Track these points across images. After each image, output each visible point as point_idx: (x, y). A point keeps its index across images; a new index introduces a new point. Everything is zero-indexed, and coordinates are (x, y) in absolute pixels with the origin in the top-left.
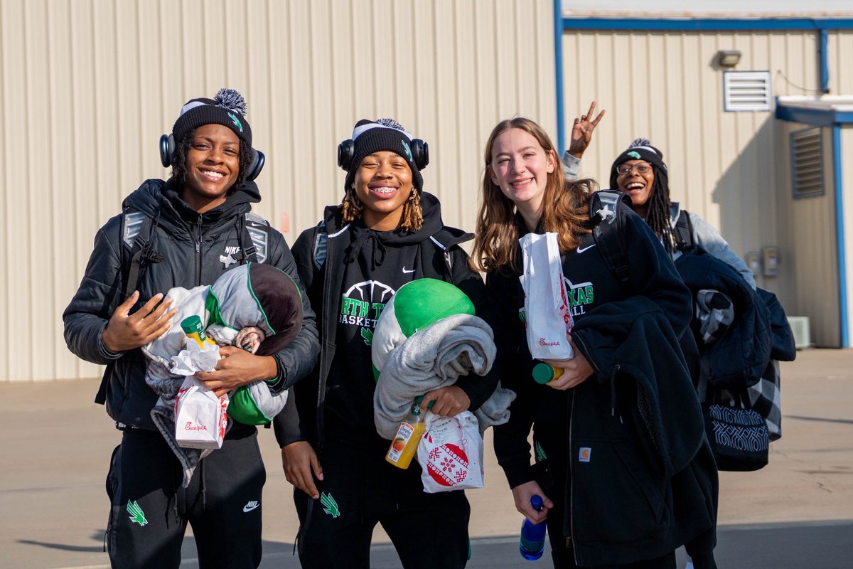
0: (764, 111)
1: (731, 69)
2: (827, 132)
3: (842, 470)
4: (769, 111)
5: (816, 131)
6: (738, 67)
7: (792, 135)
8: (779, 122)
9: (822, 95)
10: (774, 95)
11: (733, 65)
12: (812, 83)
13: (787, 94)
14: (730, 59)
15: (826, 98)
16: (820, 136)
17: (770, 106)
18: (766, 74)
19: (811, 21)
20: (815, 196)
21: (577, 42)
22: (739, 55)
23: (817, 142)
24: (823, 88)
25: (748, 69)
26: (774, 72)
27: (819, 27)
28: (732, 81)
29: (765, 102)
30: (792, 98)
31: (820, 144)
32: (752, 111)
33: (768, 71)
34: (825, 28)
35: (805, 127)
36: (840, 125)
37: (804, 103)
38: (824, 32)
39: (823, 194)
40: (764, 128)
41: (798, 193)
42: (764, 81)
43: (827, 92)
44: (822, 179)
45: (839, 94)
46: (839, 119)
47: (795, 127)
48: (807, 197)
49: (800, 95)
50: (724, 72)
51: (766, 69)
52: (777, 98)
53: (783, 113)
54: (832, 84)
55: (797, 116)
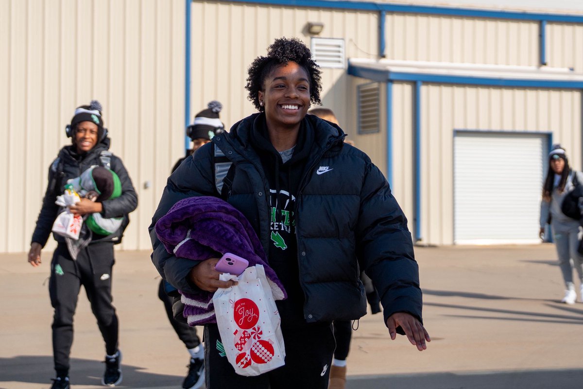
0: (339, 68)
1: (316, 36)
2: (383, 86)
3: (377, 336)
4: (342, 68)
5: (375, 85)
6: (322, 35)
7: (359, 87)
8: (350, 77)
9: (380, 59)
10: (347, 56)
11: (317, 33)
12: (374, 49)
13: (357, 57)
14: (315, 29)
15: (383, 61)
16: (378, 89)
17: (344, 65)
18: (341, 41)
19: (375, 5)
20: (373, 133)
21: (204, 10)
22: (322, 26)
23: (376, 93)
24: (381, 55)
25: (328, 36)
26: (347, 40)
27: (381, 9)
28: (317, 45)
29: (339, 62)
30: (359, 60)
31: (377, 94)
32: (331, 68)
33: (343, 39)
34: (384, 10)
35: (368, 81)
36: (392, 81)
37: (368, 64)
38: (384, 13)
39: (378, 131)
40: (339, 81)
41: (361, 130)
42: (339, 46)
43: (384, 56)
44: (378, 121)
45: (393, 59)
46: (391, 77)
47: (360, 81)
48: (367, 133)
49: (365, 58)
50: (312, 38)
51: (341, 37)
52: (348, 59)
53: (352, 71)
54: (387, 52)
55: (363, 73)
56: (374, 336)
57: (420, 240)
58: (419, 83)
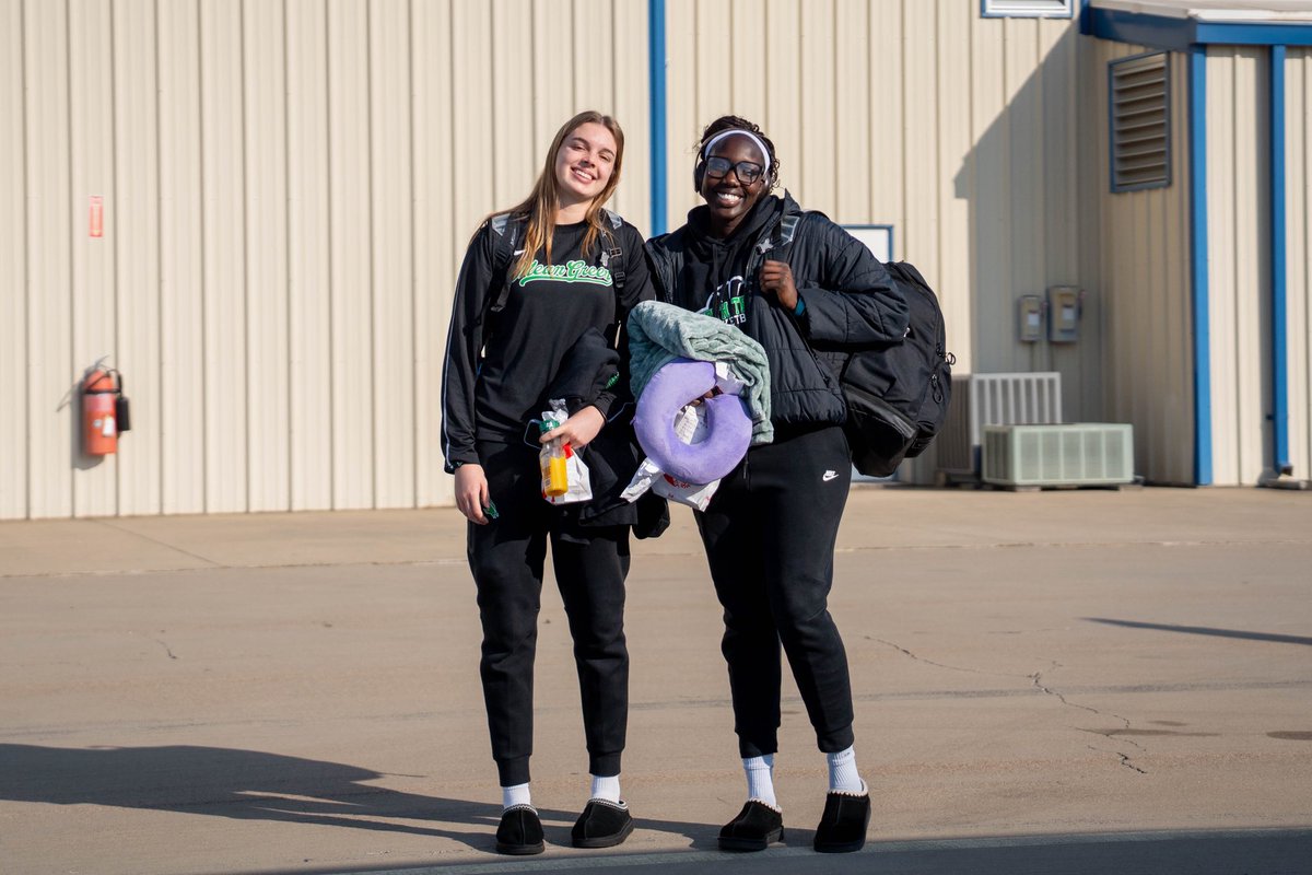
0: (1059, 18)
2: (1179, 62)
3: (1170, 728)
4: (1067, 18)
5: (1159, 60)
7: (1112, 66)
8: (1087, 40)
16: (1165, 70)
17: (1072, 9)
20: (1152, 186)
23: (1160, 82)
31: (1166, 84)
32: (1036, 18)
35: (1138, 50)
36: (1203, 48)
39: (1168, 184)
40: (1059, 51)
41: (1118, 180)
46: (1202, 36)
47: (1119, 51)
48: (1137, 188)
53: (1094, 21)
55: (1121, 29)
56: (1164, 728)
57: (1288, 471)
58: (1279, 51)
